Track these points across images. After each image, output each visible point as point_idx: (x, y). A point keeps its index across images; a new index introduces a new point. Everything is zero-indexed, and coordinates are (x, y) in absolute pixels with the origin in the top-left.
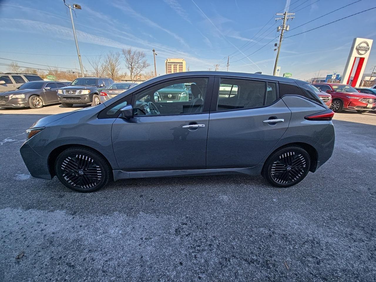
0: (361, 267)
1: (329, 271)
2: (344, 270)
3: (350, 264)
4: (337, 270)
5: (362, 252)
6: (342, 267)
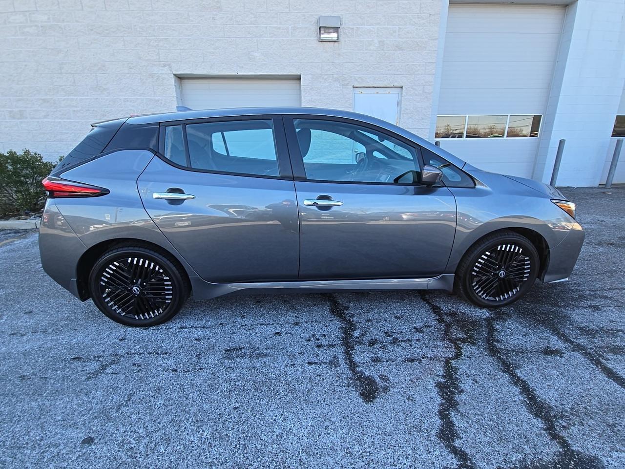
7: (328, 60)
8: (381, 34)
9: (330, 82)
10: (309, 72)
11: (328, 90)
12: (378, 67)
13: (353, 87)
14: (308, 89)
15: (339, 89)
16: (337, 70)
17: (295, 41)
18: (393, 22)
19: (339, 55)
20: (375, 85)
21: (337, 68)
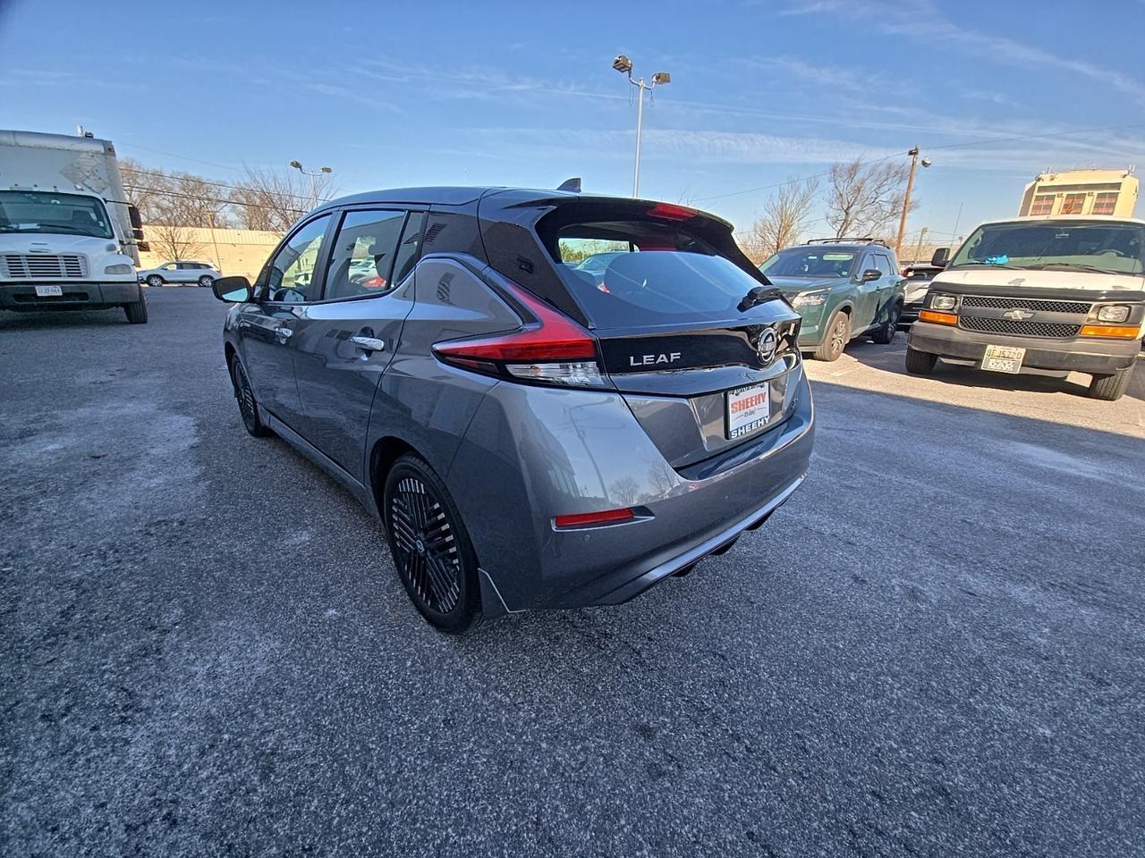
0: (9, 822)
1: (16, 736)
2: (10, 772)
3: (31, 793)
4: (15, 755)
5: (74, 842)
6: (23, 768)
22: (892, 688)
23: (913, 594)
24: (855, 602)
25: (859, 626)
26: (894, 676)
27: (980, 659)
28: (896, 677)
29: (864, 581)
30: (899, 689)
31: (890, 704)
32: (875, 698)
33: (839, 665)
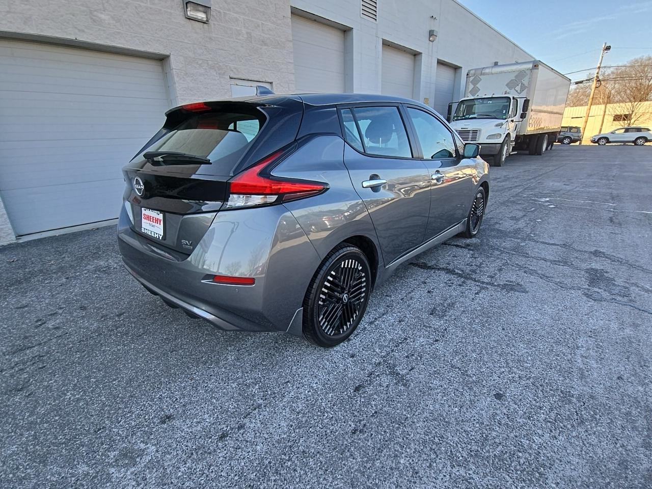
7: (200, 43)
8: (247, 25)
9: (206, 69)
10: (181, 54)
11: (205, 78)
12: (250, 60)
13: (230, 78)
14: (182, 74)
15: (216, 78)
16: (211, 56)
17: (156, 11)
18: (255, 15)
19: (210, 38)
20: (250, 79)
21: (210, 54)
22: (73, 395)
23: (129, 456)
24: (144, 405)
25: (122, 398)
26: (78, 399)
27: (44, 462)
28: (77, 401)
29: (163, 422)
30: (70, 398)
31: (67, 390)
32: (75, 385)
33: (104, 376)
